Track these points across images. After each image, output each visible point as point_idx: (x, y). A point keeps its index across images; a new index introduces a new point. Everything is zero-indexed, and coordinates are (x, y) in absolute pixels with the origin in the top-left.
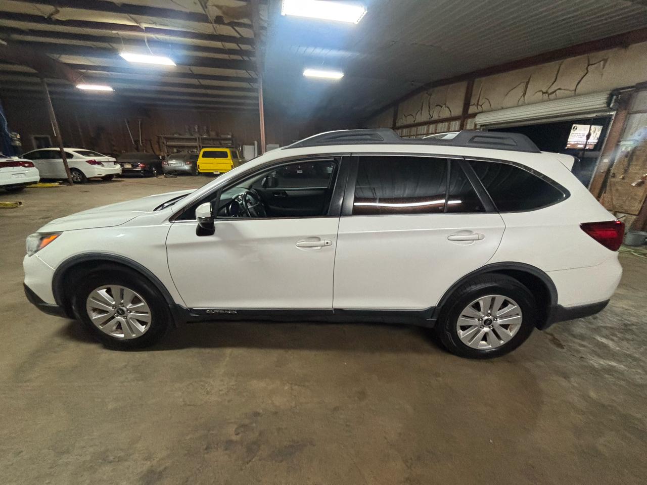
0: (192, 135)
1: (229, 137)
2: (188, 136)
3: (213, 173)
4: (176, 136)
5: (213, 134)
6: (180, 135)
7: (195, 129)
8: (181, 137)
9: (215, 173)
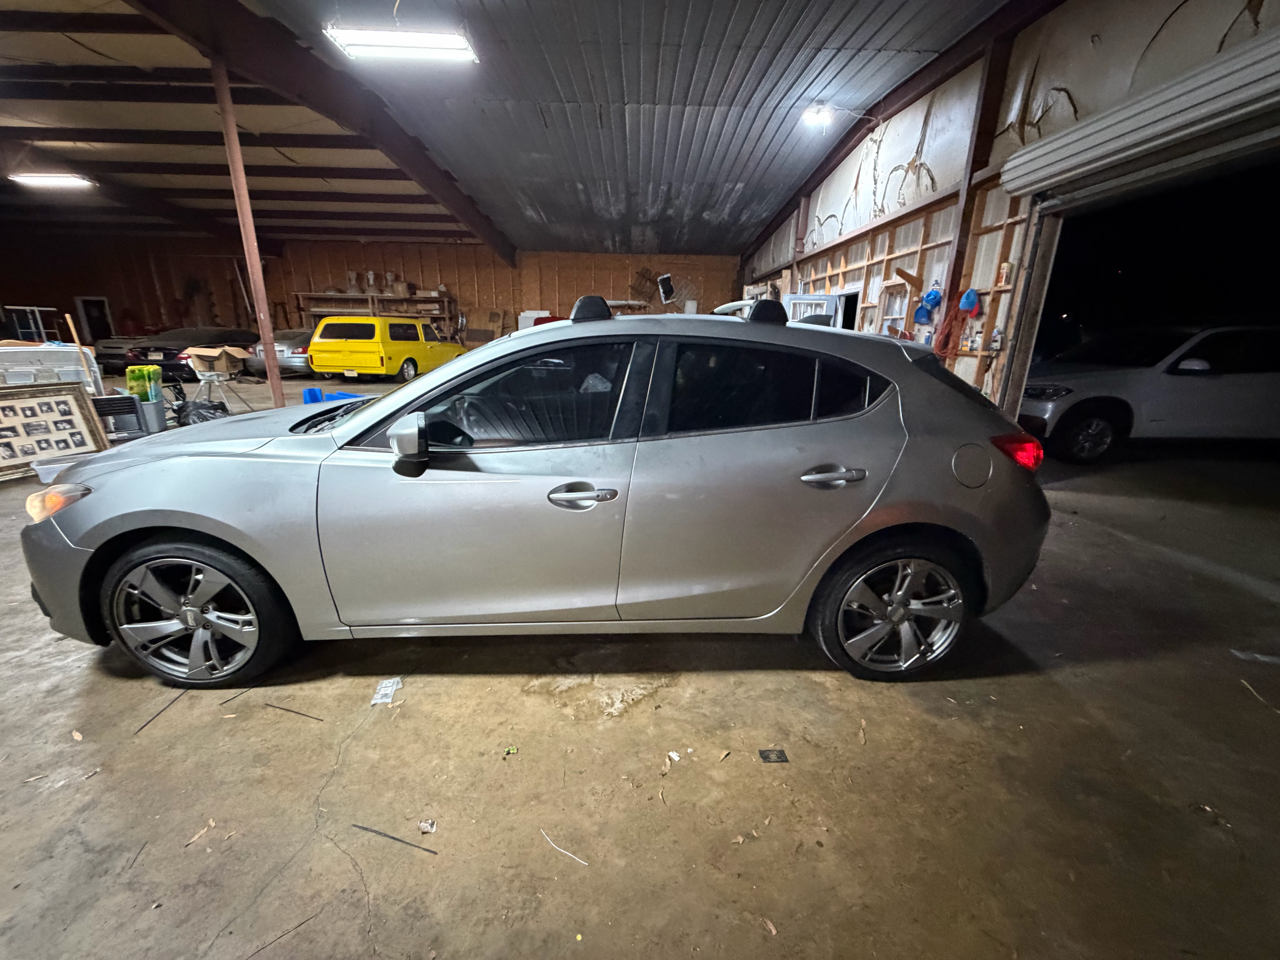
0: (363, 292)
1: (434, 294)
2: (353, 293)
3: (343, 374)
4: (331, 294)
5: (401, 290)
6: (340, 291)
7: (368, 280)
8: (338, 295)
9: (347, 374)
